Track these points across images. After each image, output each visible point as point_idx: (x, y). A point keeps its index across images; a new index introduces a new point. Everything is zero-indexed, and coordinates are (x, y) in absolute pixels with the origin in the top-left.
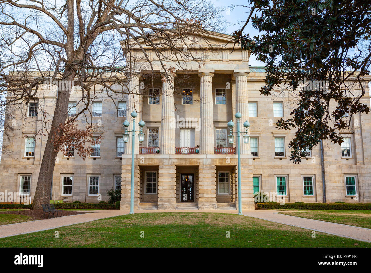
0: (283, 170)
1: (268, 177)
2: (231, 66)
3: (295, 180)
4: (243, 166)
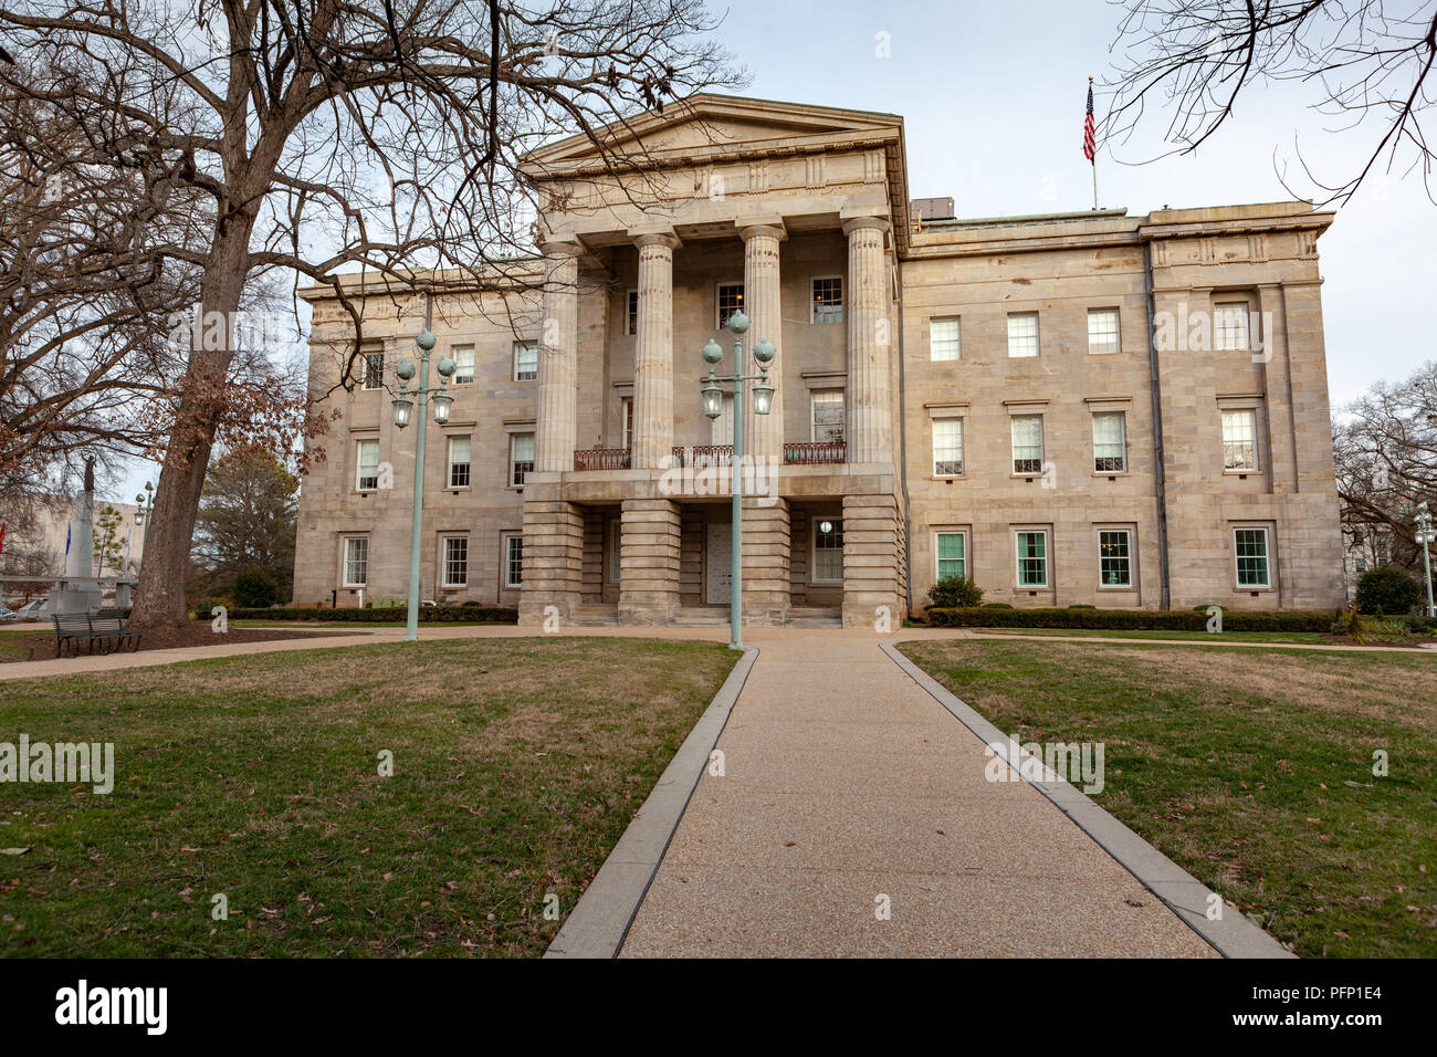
0: (1035, 510)
1: (991, 532)
2: (832, 201)
3: (1072, 542)
4: (864, 498)
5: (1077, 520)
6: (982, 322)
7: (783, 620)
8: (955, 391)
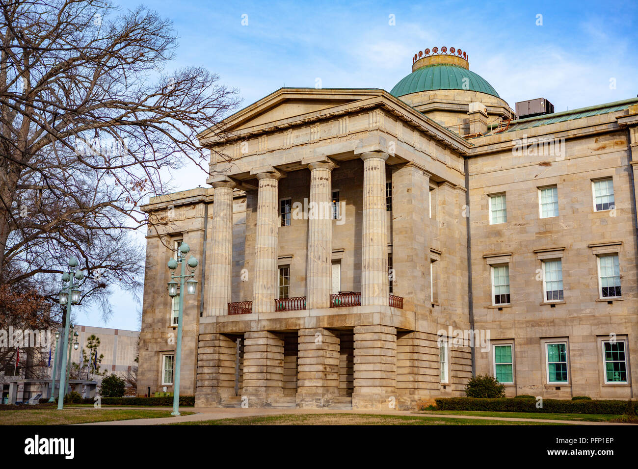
0: (557, 328)
1: (527, 344)
2: (351, 143)
3: (582, 350)
5: (585, 334)
6: (520, 195)
7: (322, 404)
8: (503, 245)
